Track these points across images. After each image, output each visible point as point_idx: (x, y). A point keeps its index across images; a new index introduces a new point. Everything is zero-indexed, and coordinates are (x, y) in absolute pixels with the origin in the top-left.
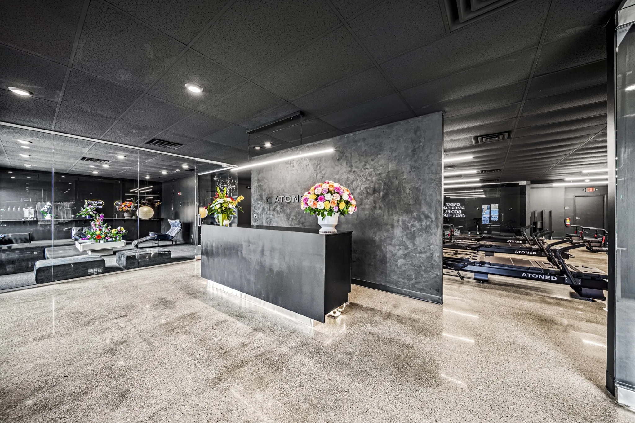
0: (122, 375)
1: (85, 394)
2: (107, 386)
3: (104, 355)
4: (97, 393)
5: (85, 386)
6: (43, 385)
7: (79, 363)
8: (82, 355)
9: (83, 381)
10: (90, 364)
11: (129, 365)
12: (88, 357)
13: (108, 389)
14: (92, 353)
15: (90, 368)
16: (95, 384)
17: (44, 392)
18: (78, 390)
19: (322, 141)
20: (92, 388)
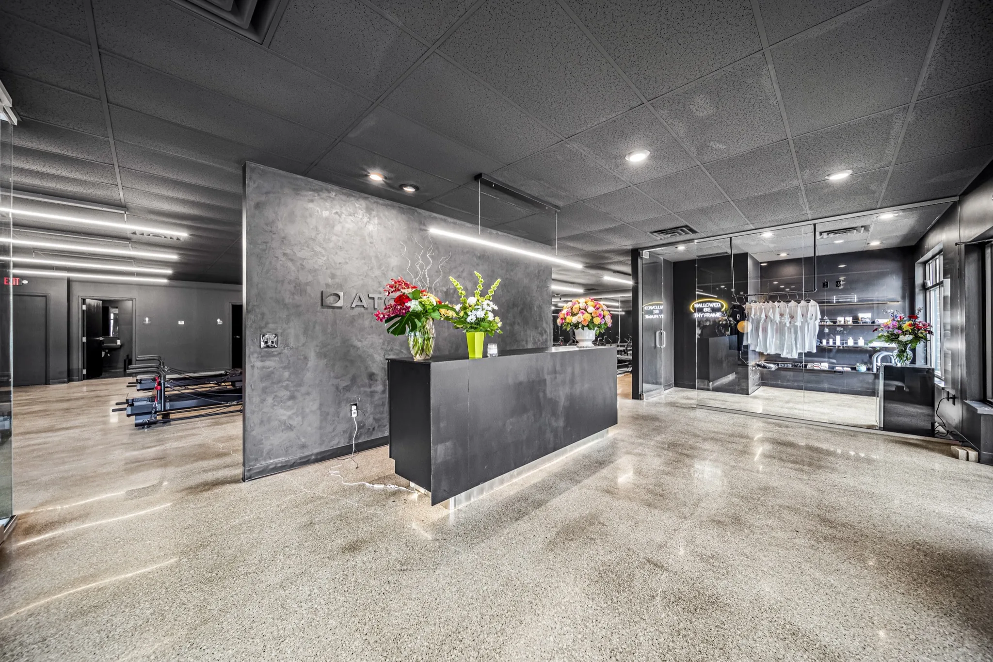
0: (752, 498)
1: (788, 507)
2: (769, 500)
3: (748, 524)
4: (779, 501)
5: (785, 511)
6: (821, 539)
7: (777, 535)
8: (767, 543)
9: (784, 516)
10: (767, 526)
11: (738, 500)
12: (764, 534)
13: (770, 498)
14: (756, 537)
15: (770, 522)
16: (777, 508)
17: (821, 532)
18: (792, 513)
19: (459, 222)
20: (781, 506)
